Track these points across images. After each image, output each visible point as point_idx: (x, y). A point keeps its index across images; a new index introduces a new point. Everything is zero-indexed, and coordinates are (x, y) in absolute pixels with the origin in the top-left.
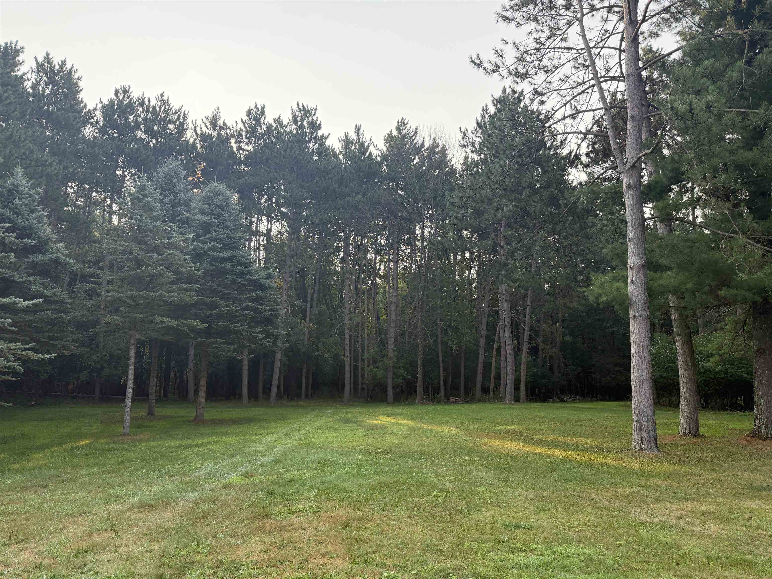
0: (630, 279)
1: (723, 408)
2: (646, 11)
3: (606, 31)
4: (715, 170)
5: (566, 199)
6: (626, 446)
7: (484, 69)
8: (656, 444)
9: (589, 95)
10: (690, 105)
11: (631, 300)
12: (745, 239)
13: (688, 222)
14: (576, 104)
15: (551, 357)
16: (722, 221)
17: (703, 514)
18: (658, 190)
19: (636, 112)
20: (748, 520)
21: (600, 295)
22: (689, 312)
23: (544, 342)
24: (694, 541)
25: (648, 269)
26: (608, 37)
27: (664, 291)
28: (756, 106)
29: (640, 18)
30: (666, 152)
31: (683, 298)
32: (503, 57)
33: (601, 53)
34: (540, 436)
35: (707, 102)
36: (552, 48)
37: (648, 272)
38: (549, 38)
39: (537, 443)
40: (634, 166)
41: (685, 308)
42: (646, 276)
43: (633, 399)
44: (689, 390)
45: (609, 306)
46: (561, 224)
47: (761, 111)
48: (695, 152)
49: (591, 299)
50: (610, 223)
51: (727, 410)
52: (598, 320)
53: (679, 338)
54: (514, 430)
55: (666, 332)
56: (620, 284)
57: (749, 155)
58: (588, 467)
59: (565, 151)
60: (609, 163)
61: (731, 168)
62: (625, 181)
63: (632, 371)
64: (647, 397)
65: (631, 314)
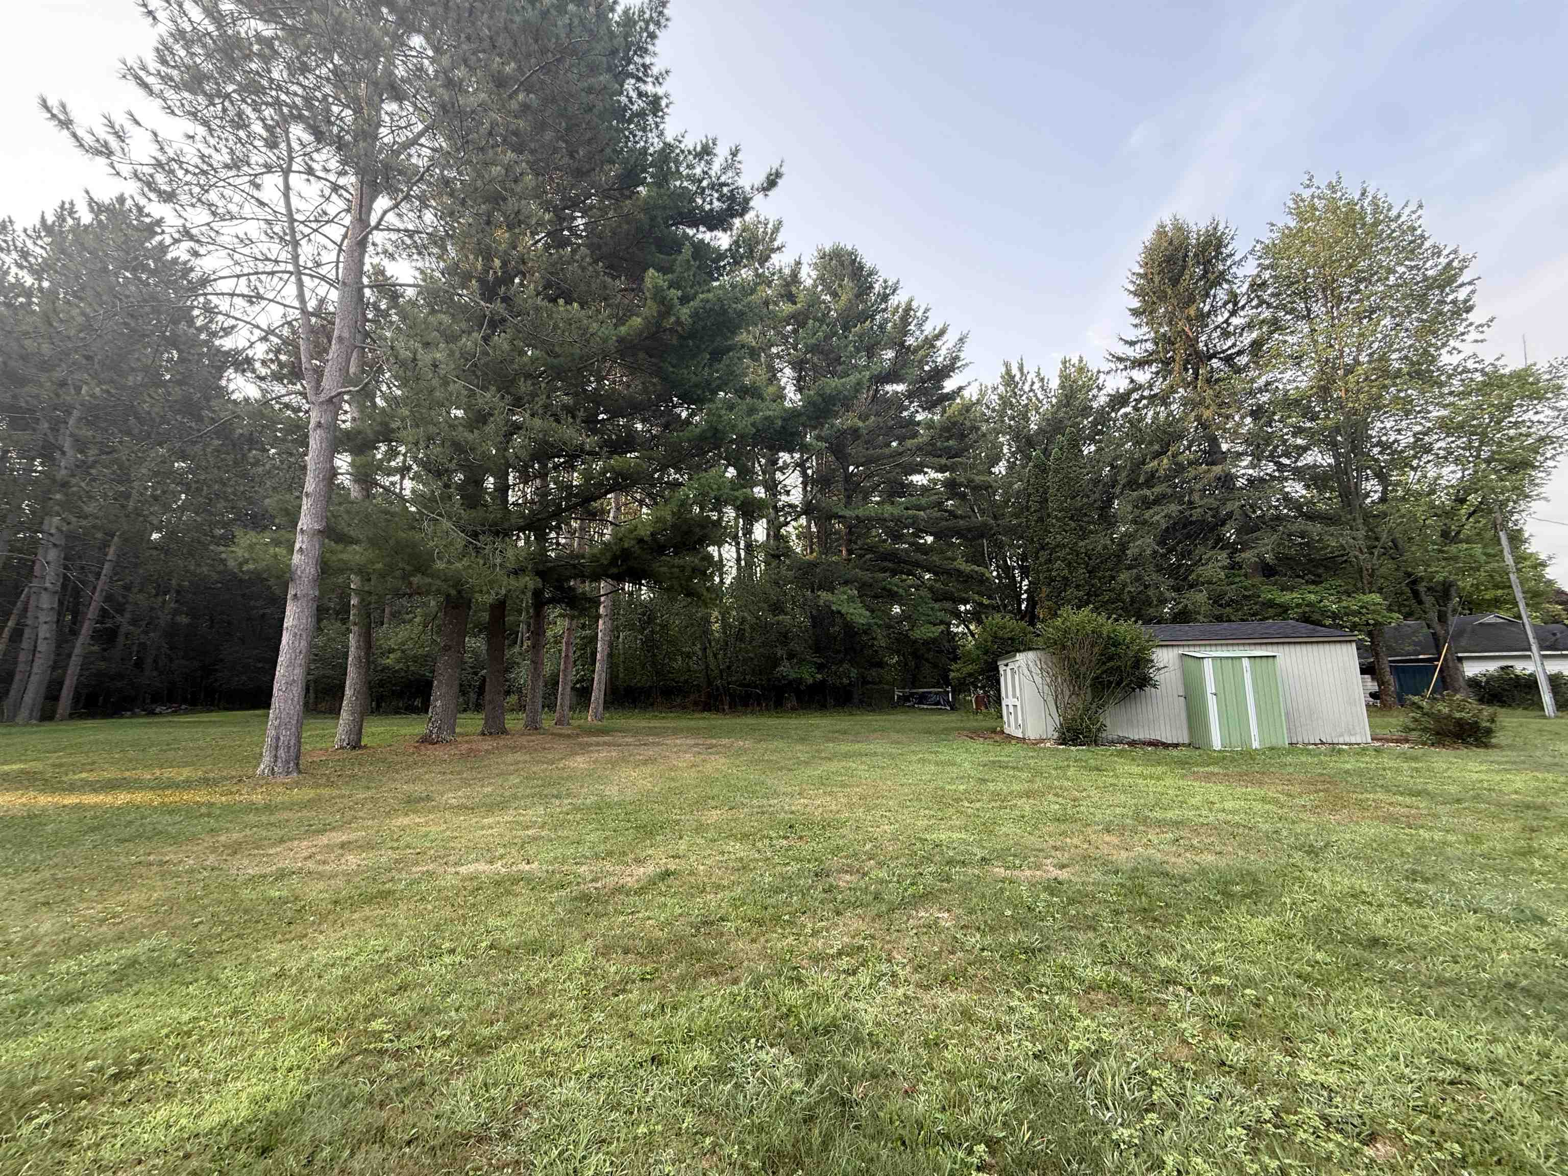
0: (297, 546)
1: (397, 712)
2: (381, 219)
3: (325, 213)
4: (429, 438)
5: (214, 412)
6: (250, 773)
7: (75, 135)
8: (297, 764)
9: (282, 283)
10: (415, 354)
11: (295, 573)
12: (449, 524)
13: (394, 493)
14: (258, 284)
15: (143, 646)
16: (429, 500)
17: (343, 846)
18: (359, 441)
19: (346, 335)
20: (397, 840)
21: (246, 561)
22: (373, 598)
23: (134, 622)
24: (321, 885)
25: (328, 537)
26: (327, 222)
27: (345, 569)
28: (485, 388)
29: (373, 222)
30: (379, 402)
31: (369, 580)
32: (123, 141)
33: (312, 237)
34: (84, 775)
35: (434, 359)
36: (230, 184)
37: (326, 541)
38: (227, 166)
39: (72, 788)
40: (330, 400)
41: (370, 593)
42: (322, 545)
43: (273, 706)
44: (357, 692)
45: (258, 578)
46: (199, 446)
47: (488, 395)
48: (411, 411)
49: (231, 564)
50: (285, 466)
51: (400, 713)
52: (243, 595)
53: (355, 629)
54: (22, 771)
55: (342, 620)
56: (281, 551)
57: (470, 437)
58: (171, 812)
59: (227, 343)
60: (299, 387)
61: (448, 444)
62: (315, 416)
63: (278, 668)
64: (295, 703)
65: (291, 592)
